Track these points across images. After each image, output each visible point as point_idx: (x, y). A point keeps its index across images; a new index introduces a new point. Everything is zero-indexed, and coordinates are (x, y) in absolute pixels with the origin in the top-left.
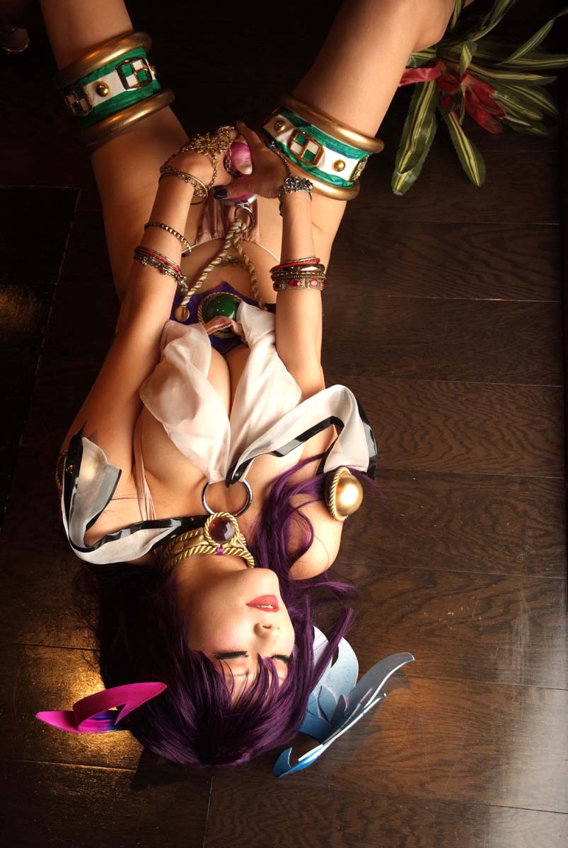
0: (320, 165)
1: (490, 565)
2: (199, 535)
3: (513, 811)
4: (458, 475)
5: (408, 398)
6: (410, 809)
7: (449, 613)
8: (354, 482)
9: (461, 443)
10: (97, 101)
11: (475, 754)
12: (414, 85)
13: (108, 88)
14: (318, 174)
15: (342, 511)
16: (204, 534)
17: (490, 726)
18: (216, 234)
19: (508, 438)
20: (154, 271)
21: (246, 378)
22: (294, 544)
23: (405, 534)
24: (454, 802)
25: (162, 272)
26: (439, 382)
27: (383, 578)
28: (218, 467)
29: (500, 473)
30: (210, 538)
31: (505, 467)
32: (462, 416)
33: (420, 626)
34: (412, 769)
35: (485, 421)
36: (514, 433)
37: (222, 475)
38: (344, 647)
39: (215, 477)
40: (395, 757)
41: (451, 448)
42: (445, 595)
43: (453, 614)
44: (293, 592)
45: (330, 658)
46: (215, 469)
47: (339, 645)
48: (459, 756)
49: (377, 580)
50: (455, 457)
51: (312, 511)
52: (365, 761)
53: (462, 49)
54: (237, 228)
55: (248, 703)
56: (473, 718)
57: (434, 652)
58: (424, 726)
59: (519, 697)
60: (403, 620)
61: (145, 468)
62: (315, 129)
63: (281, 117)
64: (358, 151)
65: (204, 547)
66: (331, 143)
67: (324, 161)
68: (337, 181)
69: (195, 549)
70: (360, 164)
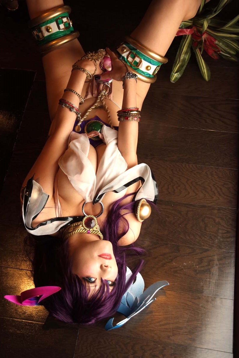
0: (140, 67)
1: (203, 244)
2: (80, 224)
3: (207, 350)
4: (191, 205)
5: (172, 170)
6: (163, 347)
7: (184, 264)
8: (147, 205)
9: (194, 191)
10: (46, 34)
11: (192, 325)
12: (182, 36)
13: (51, 29)
14: (139, 71)
15: (142, 218)
16: (82, 224)
17: (199, 313)
18: (94, 95)
19: (213, 190)
20: (67, 110)
21: (104, 158)
22: (120, 231)
23: (167, 229)
24: (182, 345)
25: (70, 110)
26: (185, 164)
27: (156, 247)
28: (90, 196)
29: (209, 205)
30: (85, 226)
31: (211, 202)
32: (195, 179)
33: (171, 268)
34: (165, 330)
35: (204, 182)
36: (216, 189)
37: (91, 199)
38: (139, 276)
39: (88, 200)
40: (158, 324)
41: (189, 193)
42: (182, 256)
43: (186, 264)
44: (119, 251)
45: (132, 281)
46: (89, 196)
47: (137, 276)
48: (185, 326)
49: (154, 248)
50: (191, 197)
51: (129, 217)
52: (145, 325)
53: (204, 22)
54: (103, 93)
55: (95, 298)
56: (192, 309)
57: (177, 280)
58: (171, 311)
59: (212, 301)
60: (164, 265)
61: (59, 194)
62: (139, 51)
63: (125, 46)
64: (157, 62)
65: (82, 230)
66: (145, 58)
67: (142, 65)
68: (147, 75)
69: (78, 231)
70: (157, 68)
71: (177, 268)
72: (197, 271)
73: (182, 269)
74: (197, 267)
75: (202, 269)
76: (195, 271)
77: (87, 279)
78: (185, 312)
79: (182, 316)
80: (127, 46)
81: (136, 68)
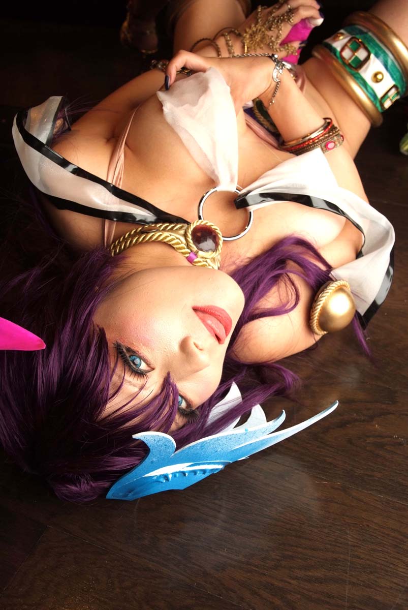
0: (362, 71)
14: (357, 79)
52: (255, 566)
57: (381, 467)
58: (351, 546)
60: (348, 426)
61: (126, 143)
62: (370, 36)
63: (342, 31)
64: (399, 71)
65: (178, 240)
66: (380, 52)
67: (367, 68)
68: (370, 93)
69: (168, 236)
70: (393, 91)
73: (401, 444)
77: (128, 355)
78: (399, 559)
79: (389, 569)
80: (346, 30)
81: (354, 72)
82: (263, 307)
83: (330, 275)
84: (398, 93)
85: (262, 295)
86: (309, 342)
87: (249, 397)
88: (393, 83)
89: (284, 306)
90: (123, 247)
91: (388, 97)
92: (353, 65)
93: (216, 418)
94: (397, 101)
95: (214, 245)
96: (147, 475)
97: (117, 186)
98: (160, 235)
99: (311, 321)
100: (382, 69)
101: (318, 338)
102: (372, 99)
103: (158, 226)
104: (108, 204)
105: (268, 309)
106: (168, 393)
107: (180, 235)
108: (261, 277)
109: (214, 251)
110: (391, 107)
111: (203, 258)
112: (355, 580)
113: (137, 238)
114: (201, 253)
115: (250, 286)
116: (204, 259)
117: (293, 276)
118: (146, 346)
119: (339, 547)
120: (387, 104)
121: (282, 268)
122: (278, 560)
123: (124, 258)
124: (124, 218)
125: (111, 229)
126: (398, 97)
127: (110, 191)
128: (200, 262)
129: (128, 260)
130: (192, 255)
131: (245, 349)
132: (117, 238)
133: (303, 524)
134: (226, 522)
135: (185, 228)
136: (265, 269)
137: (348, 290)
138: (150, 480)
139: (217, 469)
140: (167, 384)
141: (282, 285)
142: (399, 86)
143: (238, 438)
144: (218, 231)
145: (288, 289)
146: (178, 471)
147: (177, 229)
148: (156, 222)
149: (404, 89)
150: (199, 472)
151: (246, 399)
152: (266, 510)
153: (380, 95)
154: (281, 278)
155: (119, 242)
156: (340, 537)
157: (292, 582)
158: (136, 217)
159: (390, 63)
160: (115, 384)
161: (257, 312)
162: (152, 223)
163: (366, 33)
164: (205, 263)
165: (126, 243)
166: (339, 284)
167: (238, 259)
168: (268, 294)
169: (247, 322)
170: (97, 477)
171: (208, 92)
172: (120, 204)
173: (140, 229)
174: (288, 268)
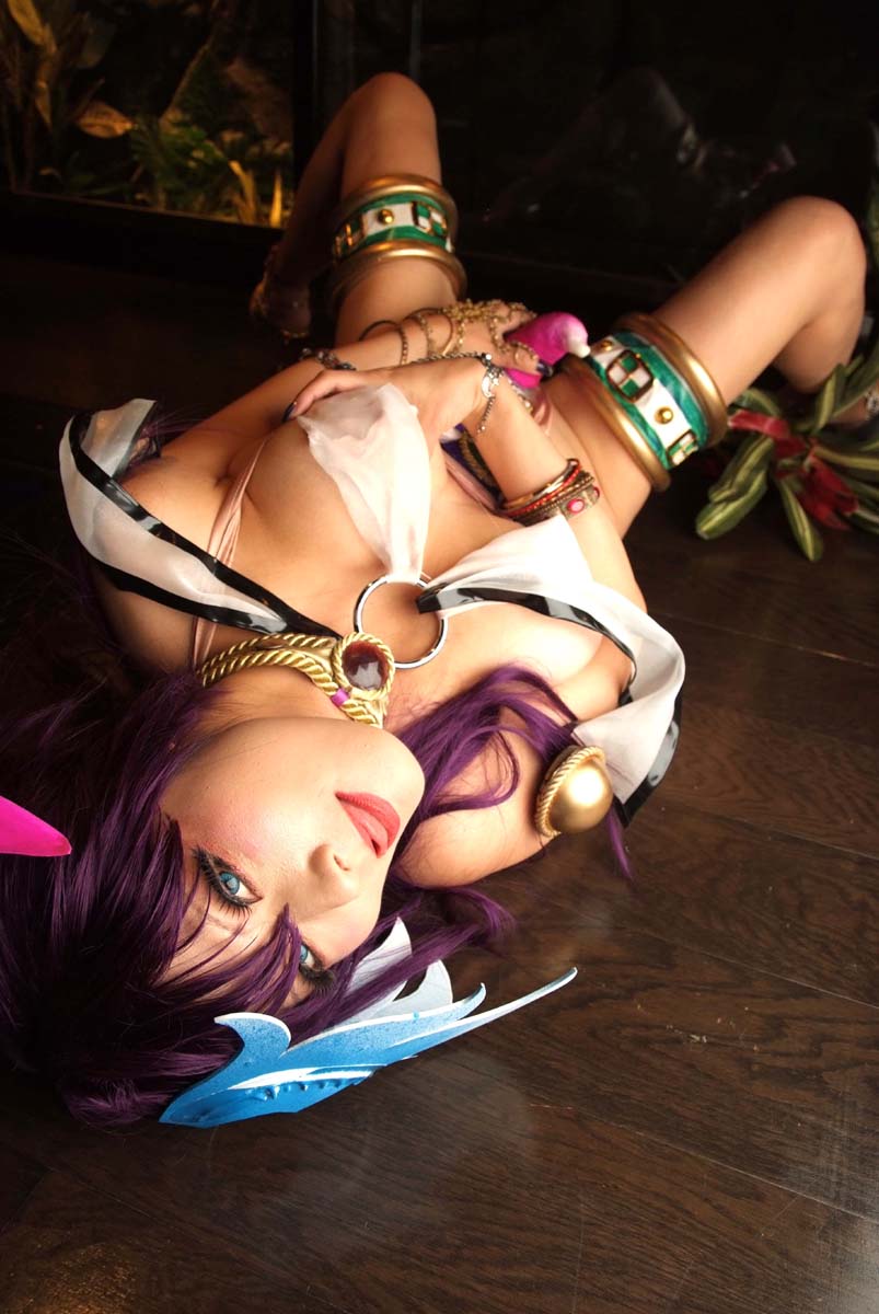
0: (640, 403)
13: (392, 216)
14: (633, 415)
17: (751, 1277)
26: (729, 712)
33: (623, 1025)
42: (687, 989)
56: (713, 1245)
57: (644, 1081)
58: (586, 1223)
59: (831, 1232)
61: (246, 490)
62: (654, 353)
63: (610, 338)
64: (697, 411)
65: (318, 667)
66: (668, 378)
67: (648, 399)
68: (652, 440)
69: (302, 659)
70: (688, 439)
71: (647, 1027)
72: (755, 1068)
73: (678, 1041)
74: (755, 1048)
75: (781, 1062)
76: (748, 1063)
77: (217, 871)
78: (666, 1249)
79: (647, 1267)
80: (617, 338)
81: (627, 403)
82: (454, 792)
83: (572, 735)
84: (695, 443)
85: (455, 772)
86: (531, 847)
87: (423, 947)
88: (687, 427)
89: (493, 791)
90: (222, 671)
91: (680, 448)
92: (627, 393)
93: (364, 982)
94: (693, 454)
95: (379, 678)
96: (234, 1087)
97: (224, 563)
98: (289, 656)
99: (536, 816)
100: (671, 403)
101: (545, 840)
102: (654, 447)
103: (286, 638)
104: (205, 591)
105: (465, 796)
106: (283, 942)
107: (324, 657)
108: (455, 736)
109: (378, 690)
110: (682, 464)
111: (358, 699)
112: (587, 1287)
113: (248, 657)
114: (356, 692)
115: (435, 755)
116: (361, 702)
117: (510, 738)
118: (250, 858)
119: (565, 1225)
120: (678, 458)
121: (492, 723)
122: (458, 1247)
123: (223, 693)
124: (229, 617)
125: (208, 635)
126: (695, 449)
127: (211, 570)
128: (353, 706)
129: (227, 697)
130: (340, 694)
131: (423, 864)
132: (214, 653)
133: (503, 1181)
134: (369, 1173)
135: (332, 645)
136: (461, 724)
137: (601, 763)
138: (240, 1095)
139: (360, 1078)
140: (283, 926)
141: (491, 753)
142: (696, 431)
143: (401, 1028)
144: (389, 654)
145: (501, 762)
146: (291, 1081)
147: (317, 647)
148: (284, 632)
149: (705, 438)
150: (327, 1084)
151: (419, 949)
152: (441, 1153)
153: (666, 444)
154: (490, 741)
155: (217, 662)
156: (567, 1207)
157: (481, 1288)
158: (252, 618)
159: (683, 395)
160: (190, 923)
161: (445, 800)
162: (279, 632)
163: (648, 347)
164: (361, 708)
165: (228, 664)
166: (587, 754)
167: (417, 704)
168: (467, 769)
169: (427, 817)
170: (143, 1086)
171: (383, 420)
172: (226, 593)
173: (255, 640)
174: (503, 723)
